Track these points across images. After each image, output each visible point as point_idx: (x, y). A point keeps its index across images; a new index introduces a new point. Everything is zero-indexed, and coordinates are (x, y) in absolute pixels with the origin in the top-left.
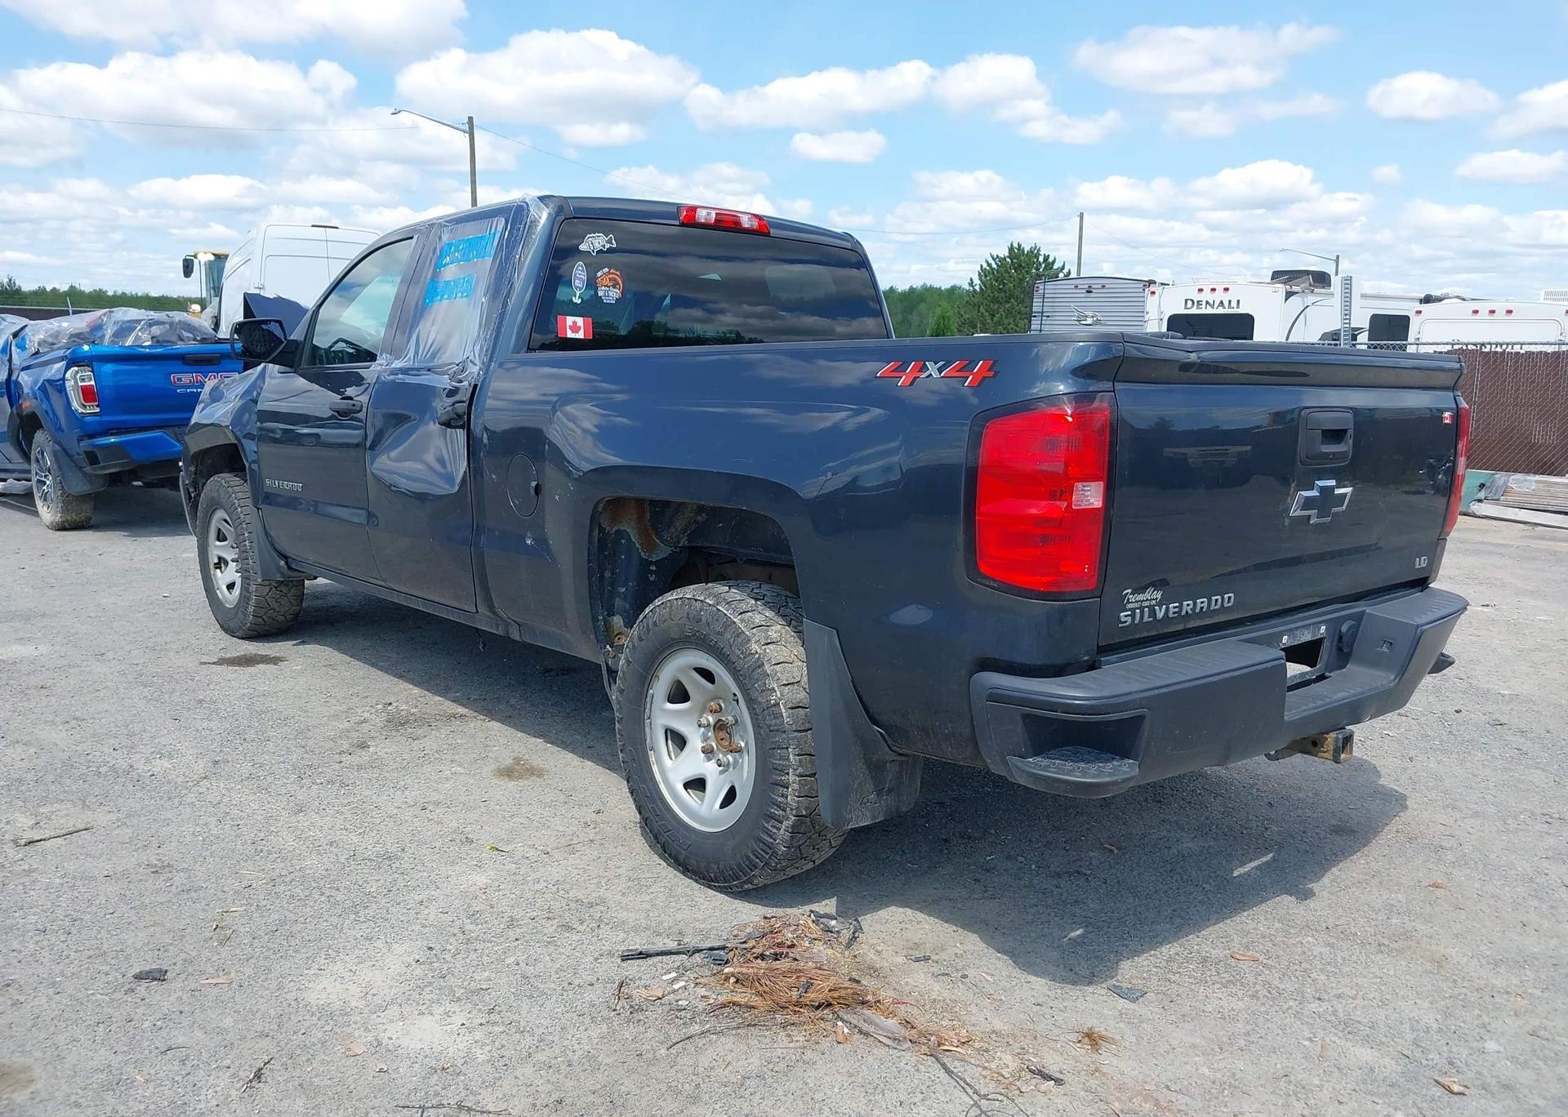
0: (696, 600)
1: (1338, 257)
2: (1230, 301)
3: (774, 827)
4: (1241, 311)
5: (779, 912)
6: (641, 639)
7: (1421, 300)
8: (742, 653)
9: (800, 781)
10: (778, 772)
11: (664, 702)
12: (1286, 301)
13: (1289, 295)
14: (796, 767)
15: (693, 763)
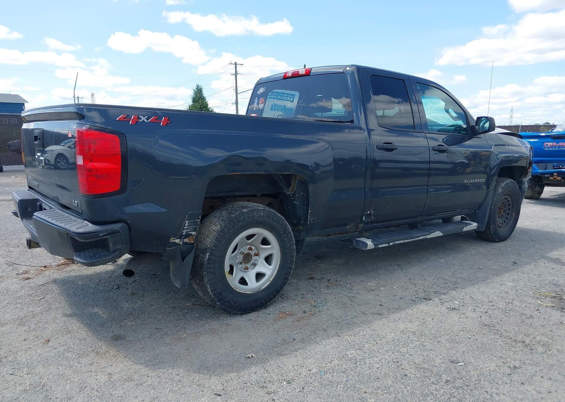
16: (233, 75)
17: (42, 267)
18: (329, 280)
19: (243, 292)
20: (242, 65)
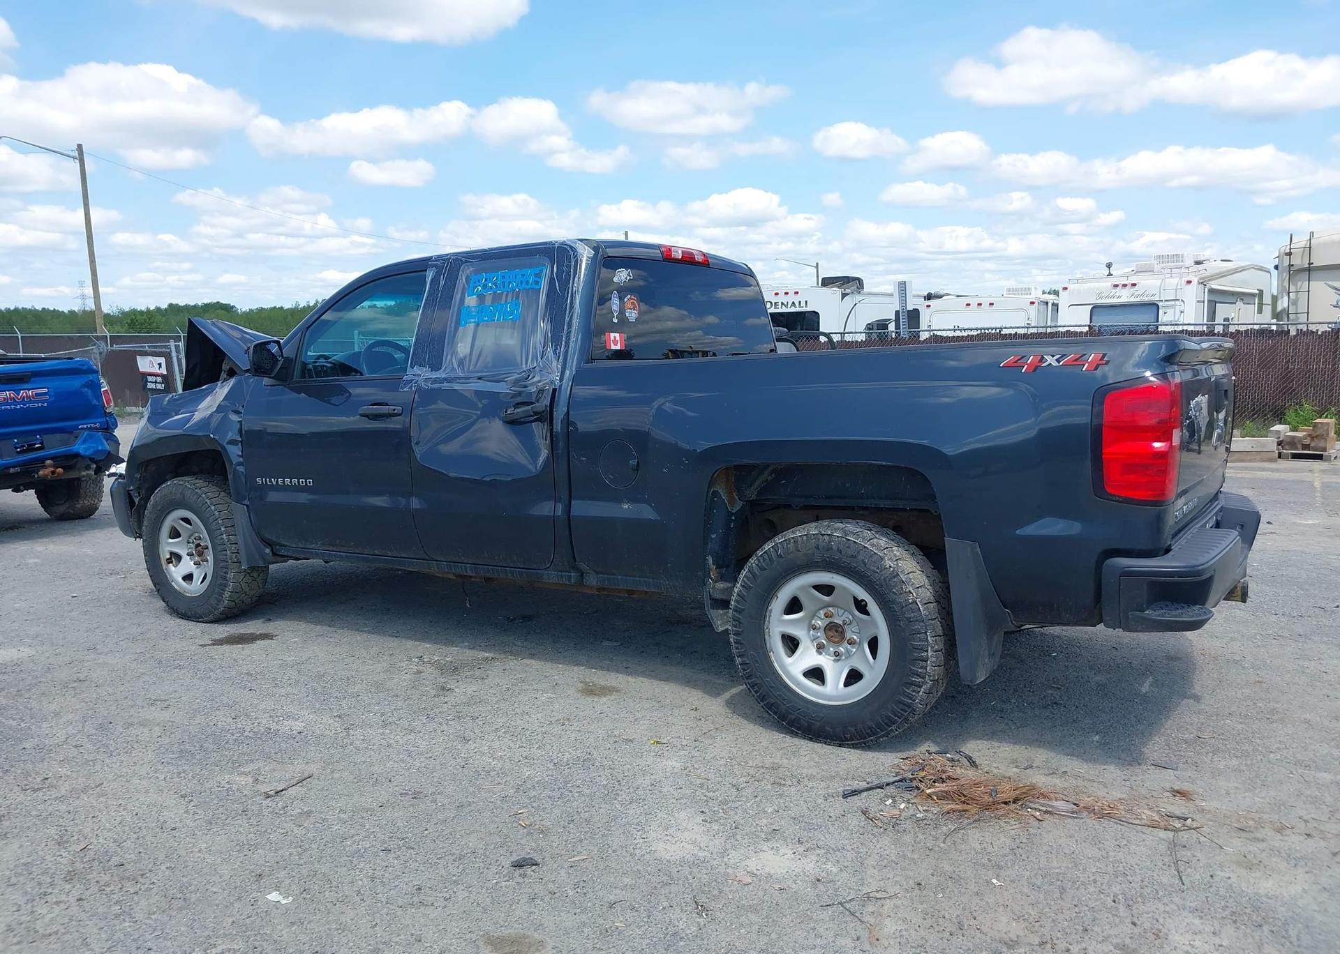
0: (823, 535)
1: (817, 264)
2: (800, 302)
3: (913, 691)
4: (809, 309)
5: (911, 753)
6: (762, 569)
7: (925, 297)
8: (878, 568)
9: (936, 655)
10: (918, 651)
11: (782, 615)
12: (842, 299)
13: (844, 295)
14: (933, 645)
15: (808, 657)
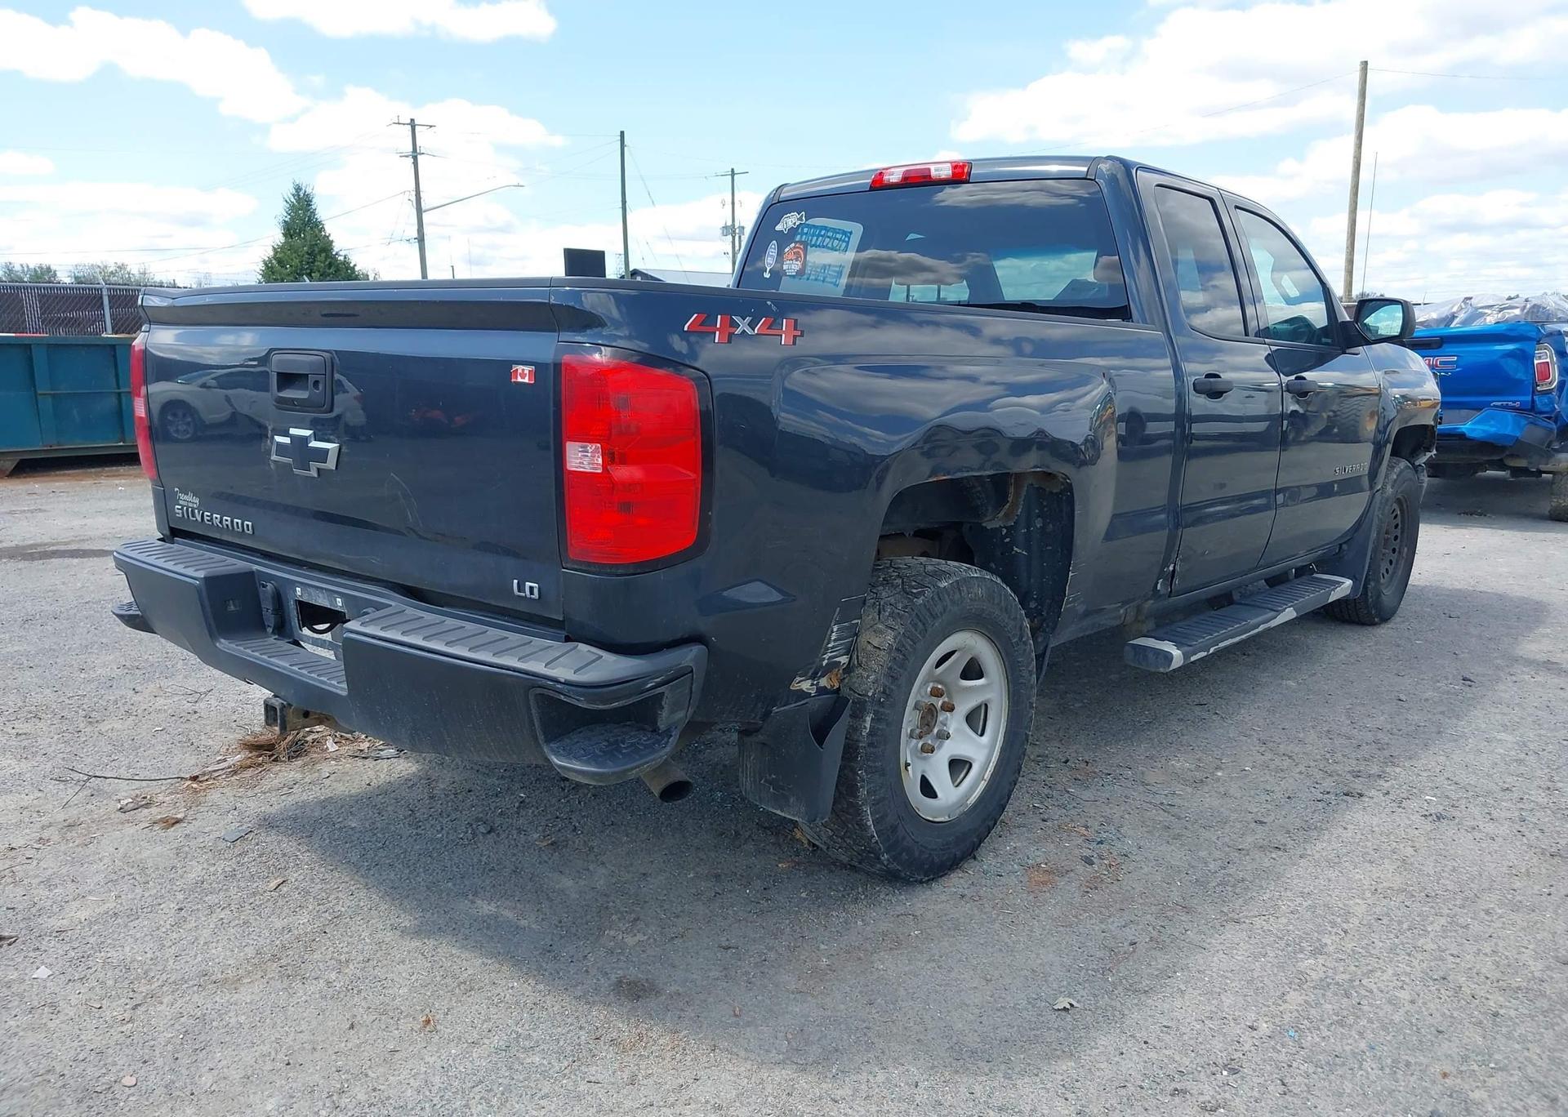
16: (407, 156)
17: (186, 779)
18: (1066, 762)
19: (931, 819)
20: (431, 126)
